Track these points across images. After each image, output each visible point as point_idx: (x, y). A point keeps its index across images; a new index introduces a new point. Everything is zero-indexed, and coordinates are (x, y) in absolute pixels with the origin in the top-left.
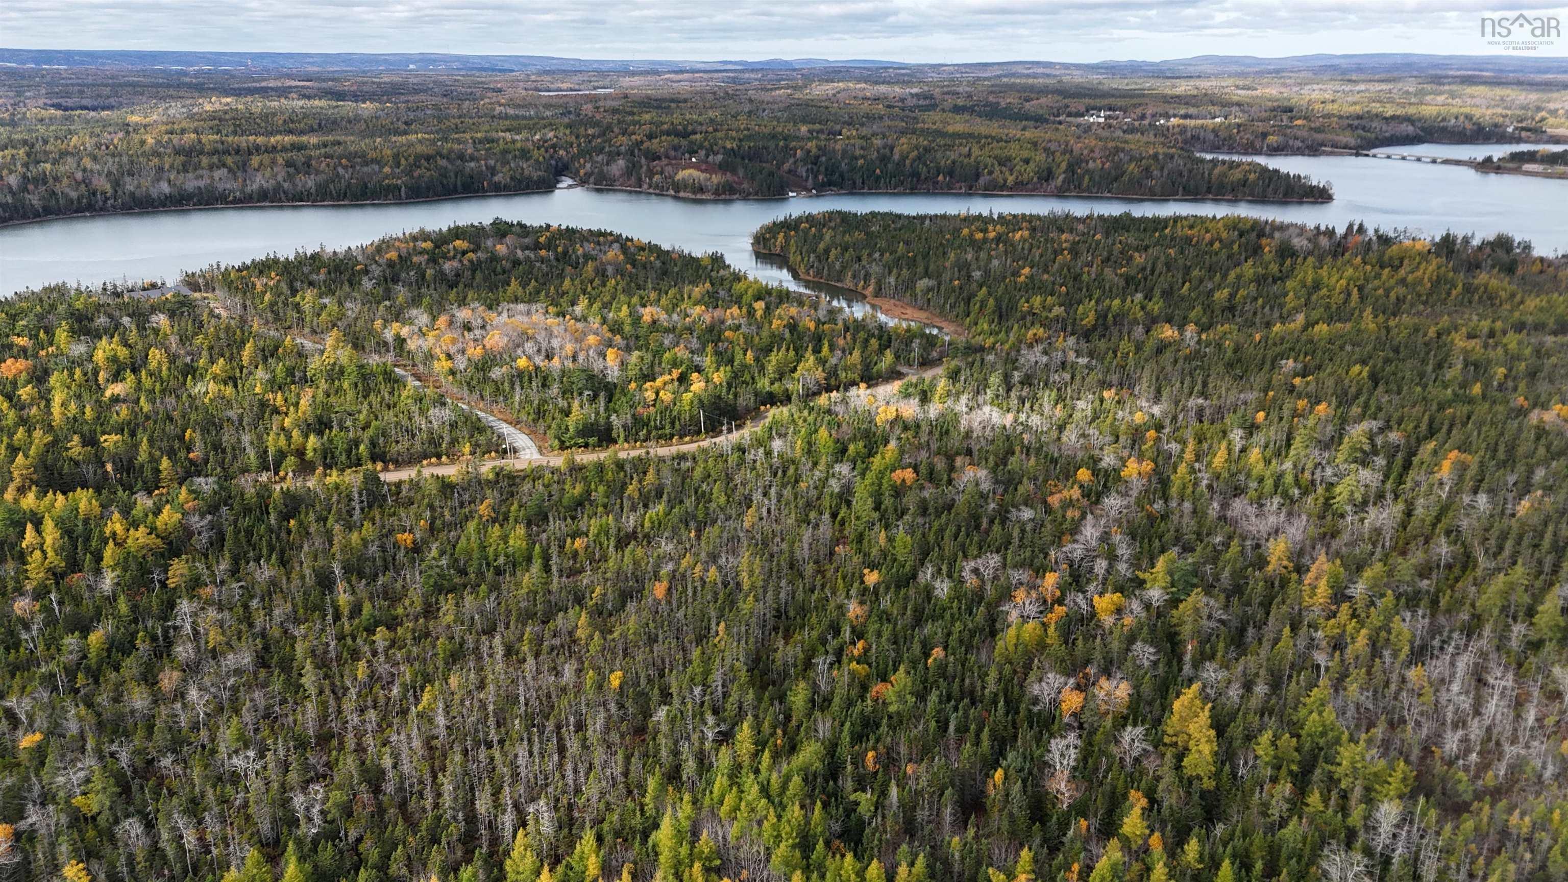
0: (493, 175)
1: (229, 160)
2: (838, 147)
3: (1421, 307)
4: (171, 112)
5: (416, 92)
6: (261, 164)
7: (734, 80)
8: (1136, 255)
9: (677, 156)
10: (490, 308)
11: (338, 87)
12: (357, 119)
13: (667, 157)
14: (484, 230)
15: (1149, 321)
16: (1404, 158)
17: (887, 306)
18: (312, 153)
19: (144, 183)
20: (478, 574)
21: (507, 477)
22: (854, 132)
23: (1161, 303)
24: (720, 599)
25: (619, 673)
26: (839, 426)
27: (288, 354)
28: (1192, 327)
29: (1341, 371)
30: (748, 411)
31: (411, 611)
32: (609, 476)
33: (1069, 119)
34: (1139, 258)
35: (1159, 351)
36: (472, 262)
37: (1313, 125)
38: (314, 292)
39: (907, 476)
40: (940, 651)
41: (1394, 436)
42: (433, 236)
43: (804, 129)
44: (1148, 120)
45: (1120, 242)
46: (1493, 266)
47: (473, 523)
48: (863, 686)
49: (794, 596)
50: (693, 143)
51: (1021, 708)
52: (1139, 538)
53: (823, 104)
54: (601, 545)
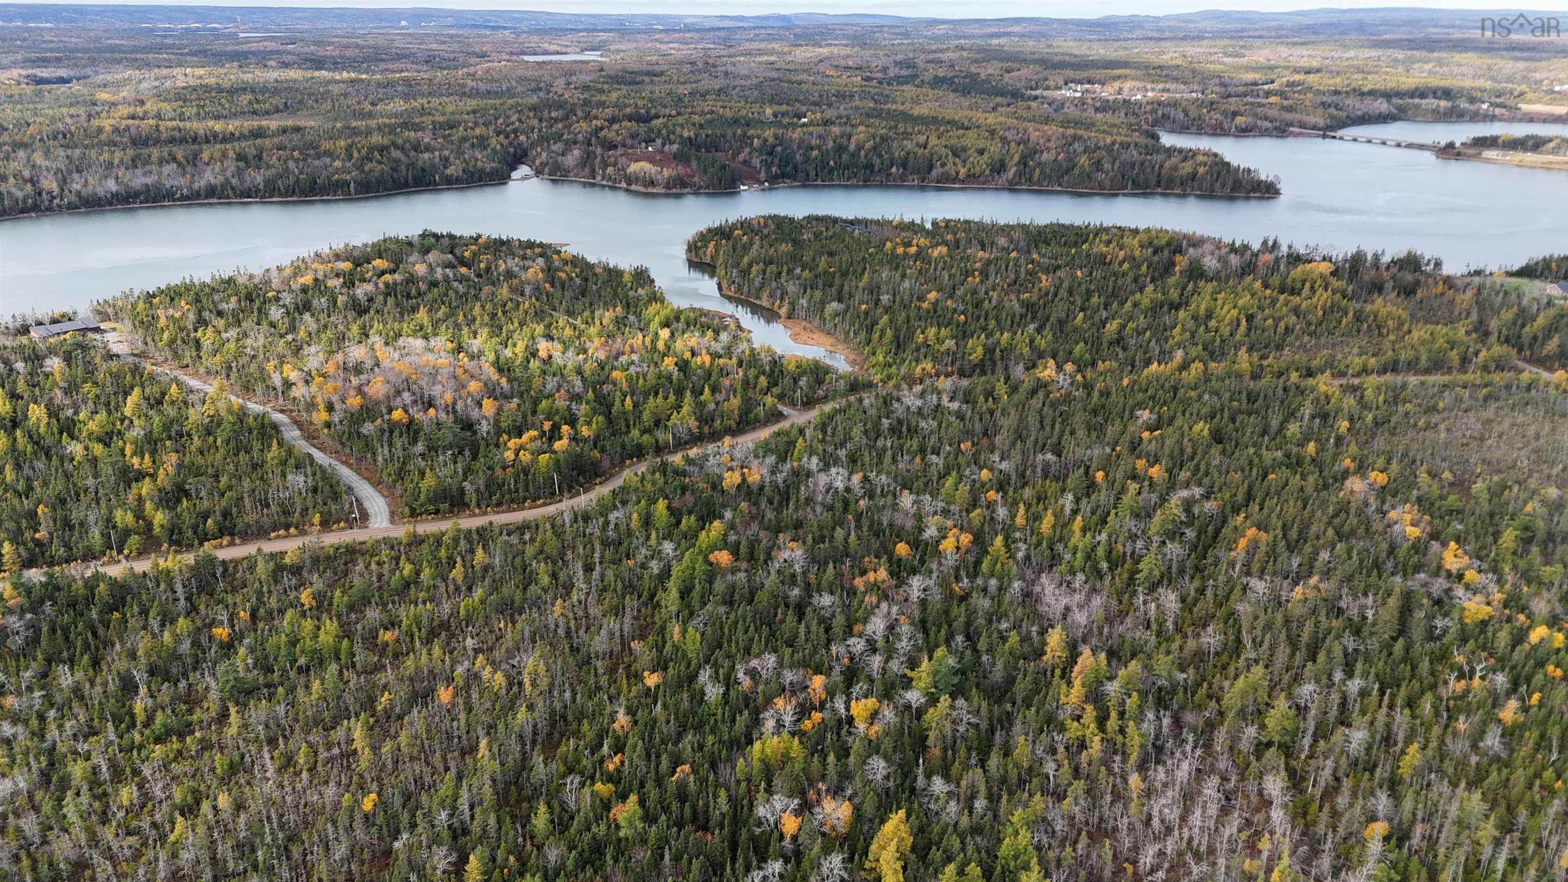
0: (445, 166)
1: (180, 152)
2: (796, 133)
4: (144, 86)
5: (399, 57)
6: (212, 157)
8: (1044, 277)
9: (631, 145)
10: (387, 343)
11: (321, 52)
12: (327, 94)
13: (624, 145)
14: (410, 244)
15: (1035, 356)
16: (1369, 141)
17: (797, 329)
18: (267, 142)
19: (91, 180)
20: (284, 671)
21: (345, 553)
22: (819, 115)
23: (1050, 337)
24: (498, 707)
25: (373, 796)
26: (683, 493)
27: (173, 403)
28: (1069, 367)
29: (1186, 428)
30: (613, 465)
31: (205, 717)
32: (443, 553)
33: (1045, 93)
34: (1045, 281)
35: (1034, 392)
36: (387, 285)
37: (1286, 103)
38: (221, 323)
39: (723, 557)
40: (687, 768)
41: (1210, 506)
42: (356, 253)
43: (769, 111)
44: (1125, 95)
45: (1032, 262)
46: (1394, 288)
47: (289, 613)
48: (607, 806)
49: (574, 700)
50: (651, 130)
51: (744, 830)
52: (929, 625)
53: (799, 78)
54: (412, 636)
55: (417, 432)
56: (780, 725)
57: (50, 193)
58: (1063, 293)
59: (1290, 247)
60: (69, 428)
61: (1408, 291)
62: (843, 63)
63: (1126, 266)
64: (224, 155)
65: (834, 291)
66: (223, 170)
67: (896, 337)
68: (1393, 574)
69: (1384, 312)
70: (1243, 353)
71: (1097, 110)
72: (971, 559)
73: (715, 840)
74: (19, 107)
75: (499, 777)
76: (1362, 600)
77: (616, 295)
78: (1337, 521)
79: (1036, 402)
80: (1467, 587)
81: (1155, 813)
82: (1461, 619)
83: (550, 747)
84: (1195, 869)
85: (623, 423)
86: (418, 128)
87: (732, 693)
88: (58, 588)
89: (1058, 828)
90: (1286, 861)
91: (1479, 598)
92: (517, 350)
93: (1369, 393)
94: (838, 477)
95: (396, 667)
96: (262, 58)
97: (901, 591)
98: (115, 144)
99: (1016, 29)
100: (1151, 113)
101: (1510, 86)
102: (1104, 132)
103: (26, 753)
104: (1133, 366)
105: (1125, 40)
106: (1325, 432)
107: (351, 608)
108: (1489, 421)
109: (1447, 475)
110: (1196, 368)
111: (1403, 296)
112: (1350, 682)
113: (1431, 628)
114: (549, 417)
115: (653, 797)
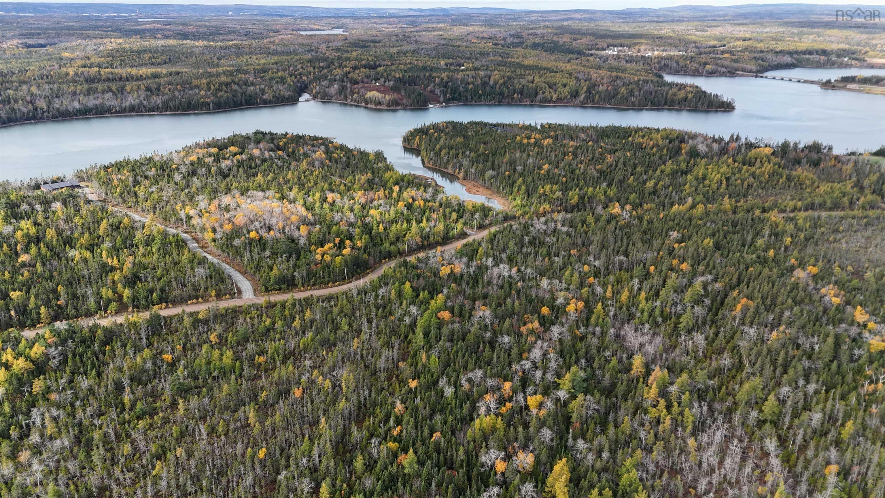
0: (263, 94)
1: (113, 86)
2: (460, 75)
4: (88, 49)
5: (230, 33)
6: (132, 88)
7: (412, 23)
8: (609, 156)
9: (366, 82)
10: (242, 194)
11: (186, 29)
12: (192, 53)
13: (363, 82)
14: (248, 138)
15: (607, 201)
16: (782, 79)
17: (469, 186)
18: (162, 80)
19: (65, 102)
20: (205, 380)
21: (232, 313)
22: (471, 65)
23: (615, 190)
24: (329, 399)
25: (264, 450)
26: (418, 279)
27: (126, 228)
28: (628, 207)
29: (699, 241)
30: (375, 263)
31: (164, 405)
32: (287, 312)
33: (597, 52)
34: (610, 159)
35: (609, 221)
36: (238, 161)
37: (733, 57)
38: (147, 183)
39: (446, 315)
40: (438, 434)
41: (718, 286)
42: (219, 143)
43: (443, 63)
44: (642, 53)
45: (601, 147)
46: (807, 162)
47: (205, 347)
48: (395, 455)
49: (370, 396)
50: (377, 73)
51: (475, 469)
52: (565, 353)
53: (458, 44)
54: (274, 359)
55: (264, 244)
56: (489, 410)
57: (42, 109)
58: (620, 165)
59: (746, 139)
60: (69, 242)
61: (816, 164)
62: (481, 35)
63: (655, 150)
64: (139, 88)
65: (489, 164)
66: (139, 96)
67: (527, 190)
68: (826, 324)
69: (803, 176)
70: (726, 200)
71: (627, 61)
72: (584, 316)
73: (460, 475)
74: (19, 61)
75: (333, 439)
76: (811, 339)
77: (366, 167)
78: (793, 294)
79: (611, 227)
80: (870, 331)
81: (704, 460)
82: (869, 350)
83: (359, 423)
84: (731, 492)
85: (379, 239)
86: (246, 72)
87: (460, 393)
88: (74, 332)
89: (650, 468)
90: (782, 487)
91: (878, 338)
92: (315, 198)
93: (800, 222)
94: (504, 269)
95: (267, 377)
96: (153, 33)
97: (547, 334)
98: (76, 82)
99: (577, 16)
100: (658, 63)
101: (859, 48)
102: (632, 74)
103: (67, 425)
104: (664, 206)
105: (639, 22)
106: (778, 244)
107: (238, 343)
108: (868, 238)
109: (850, 268)
110: (700, 208)
111: (812, 167)
112: (808, 386)
113: (852, 355)
114: (338, 235)
115: (421, 450)
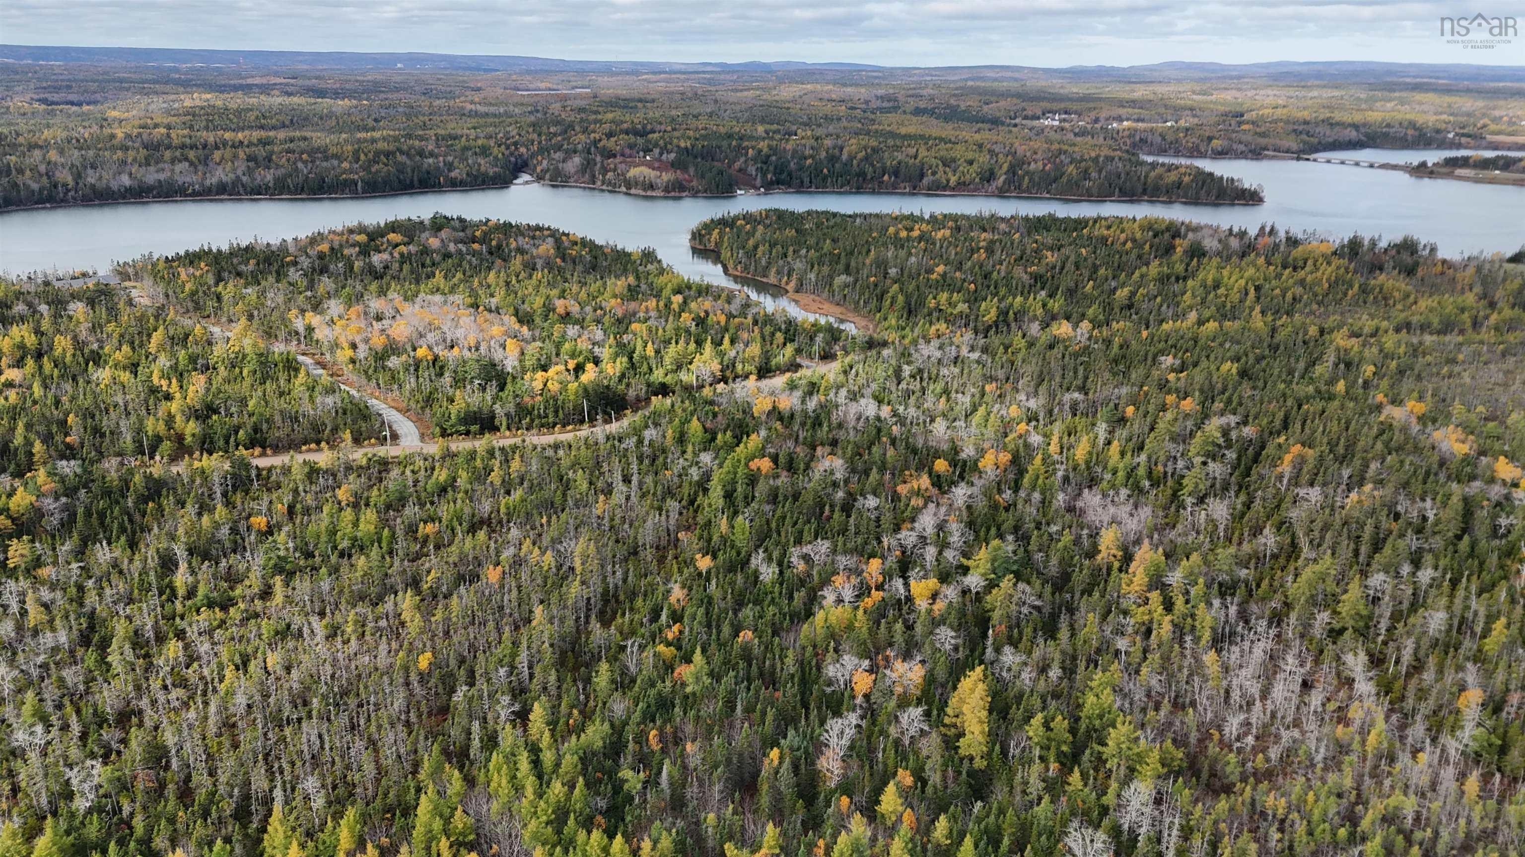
0: (450, 170)
1: (192, 154)
2: (789, 146)
3: (1315, 306)
4: (152, 107)
5: (397, 90)
6: (223, 158)
7: (710, 82)
8: (1049, 254)
9: (629, 154)
10: (406, 299)
11: (323, 85)
12: (330, 115)
13: (623, 155)
14: (421, 224)
15: (1048, 317)
16: (1343, 163)
17: (806, 301)
18: (276, 148)
19: (105, 176)
20: (325, 556)
21: (378, 464)
22: (809, 133)
23: (1062, 301)
24: (550, 583)
25: (429, 655)
26: (715, 417)
27: (197, 341)
28: (1085, 325)
29: (1213, 368)
30: (639, 400)
31: (248, 592)
32: (478, 463)
33: (1026, 122)
34: (1051, 257)
35: (1051, 346)
36: (402, 255)
37: (1259, 130)
38: (240, 281)
39: (765, 464)
40: (749, 633)
41: (1249, 431)
42: (370, 230)
43: (760, 129)
44: (1101, 125)
45: (1036, 242)
46: (1394, 268)
47: (328, 509)
48: (669, 667)
49: (625, 581)
50: (648, 142)
51: (815, 688)
52: (977, 525)
53: (787, 105)
54: (453, 530)
55: (442, 368)
56: (840, 601)
57: (65, 185)
58: (1070, 266)
59: (1288, 232)
60: (95, 359)
61: (1410, 271)
62: (826, 96)
63: (1129, 245)
64: (235, 157)
65: (841, 267)
66: (234, 170)
67: (908, 303)
68: (1447, 481)
69: (1388, 287)
70: (1257, 315)
71: (1076, 135)
72: (1010, 474)
73: (790, 692)
75: (556, 642)
76: (1421, 504)
77: (626, 270)
78: (1383, 438)
79: (1056, 354)
81: (1234, 687)
83: (605, 620)
84: (1285, 735)
85: (645, 365)
86: (422, 138)
87: (787, 574)
88: (91, 479)
89: (1137, 697)
90: (1380, 725)
92: (535, 308)
93: (1389, 347)
94: (868, 407)
95: (439, 555)
96: (266, 89)
97: (945, 497)
98: (127, 147)
100: (1129, 137)
101: (1472, 120)
102: (1086, 149)
103: (66, 613)
104: (1147, 324)
105: (1095, 82)
106: (1352, 375)
107: (389, 507)
108: (1507, 372)
110: (1212, 326)
111: (1404, 274)
112: (1419, 574)
113: (1495, 528)
114: (573, 355)
115: (717, 659)
